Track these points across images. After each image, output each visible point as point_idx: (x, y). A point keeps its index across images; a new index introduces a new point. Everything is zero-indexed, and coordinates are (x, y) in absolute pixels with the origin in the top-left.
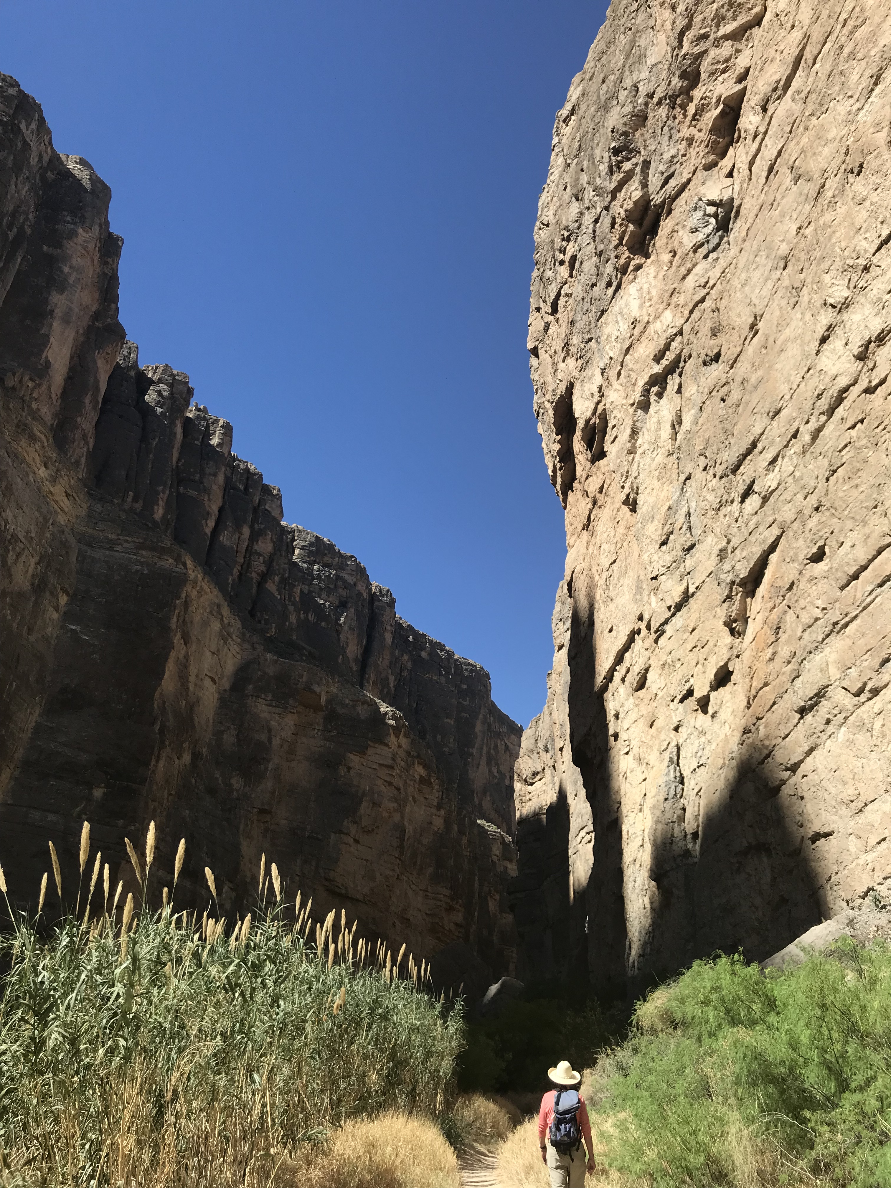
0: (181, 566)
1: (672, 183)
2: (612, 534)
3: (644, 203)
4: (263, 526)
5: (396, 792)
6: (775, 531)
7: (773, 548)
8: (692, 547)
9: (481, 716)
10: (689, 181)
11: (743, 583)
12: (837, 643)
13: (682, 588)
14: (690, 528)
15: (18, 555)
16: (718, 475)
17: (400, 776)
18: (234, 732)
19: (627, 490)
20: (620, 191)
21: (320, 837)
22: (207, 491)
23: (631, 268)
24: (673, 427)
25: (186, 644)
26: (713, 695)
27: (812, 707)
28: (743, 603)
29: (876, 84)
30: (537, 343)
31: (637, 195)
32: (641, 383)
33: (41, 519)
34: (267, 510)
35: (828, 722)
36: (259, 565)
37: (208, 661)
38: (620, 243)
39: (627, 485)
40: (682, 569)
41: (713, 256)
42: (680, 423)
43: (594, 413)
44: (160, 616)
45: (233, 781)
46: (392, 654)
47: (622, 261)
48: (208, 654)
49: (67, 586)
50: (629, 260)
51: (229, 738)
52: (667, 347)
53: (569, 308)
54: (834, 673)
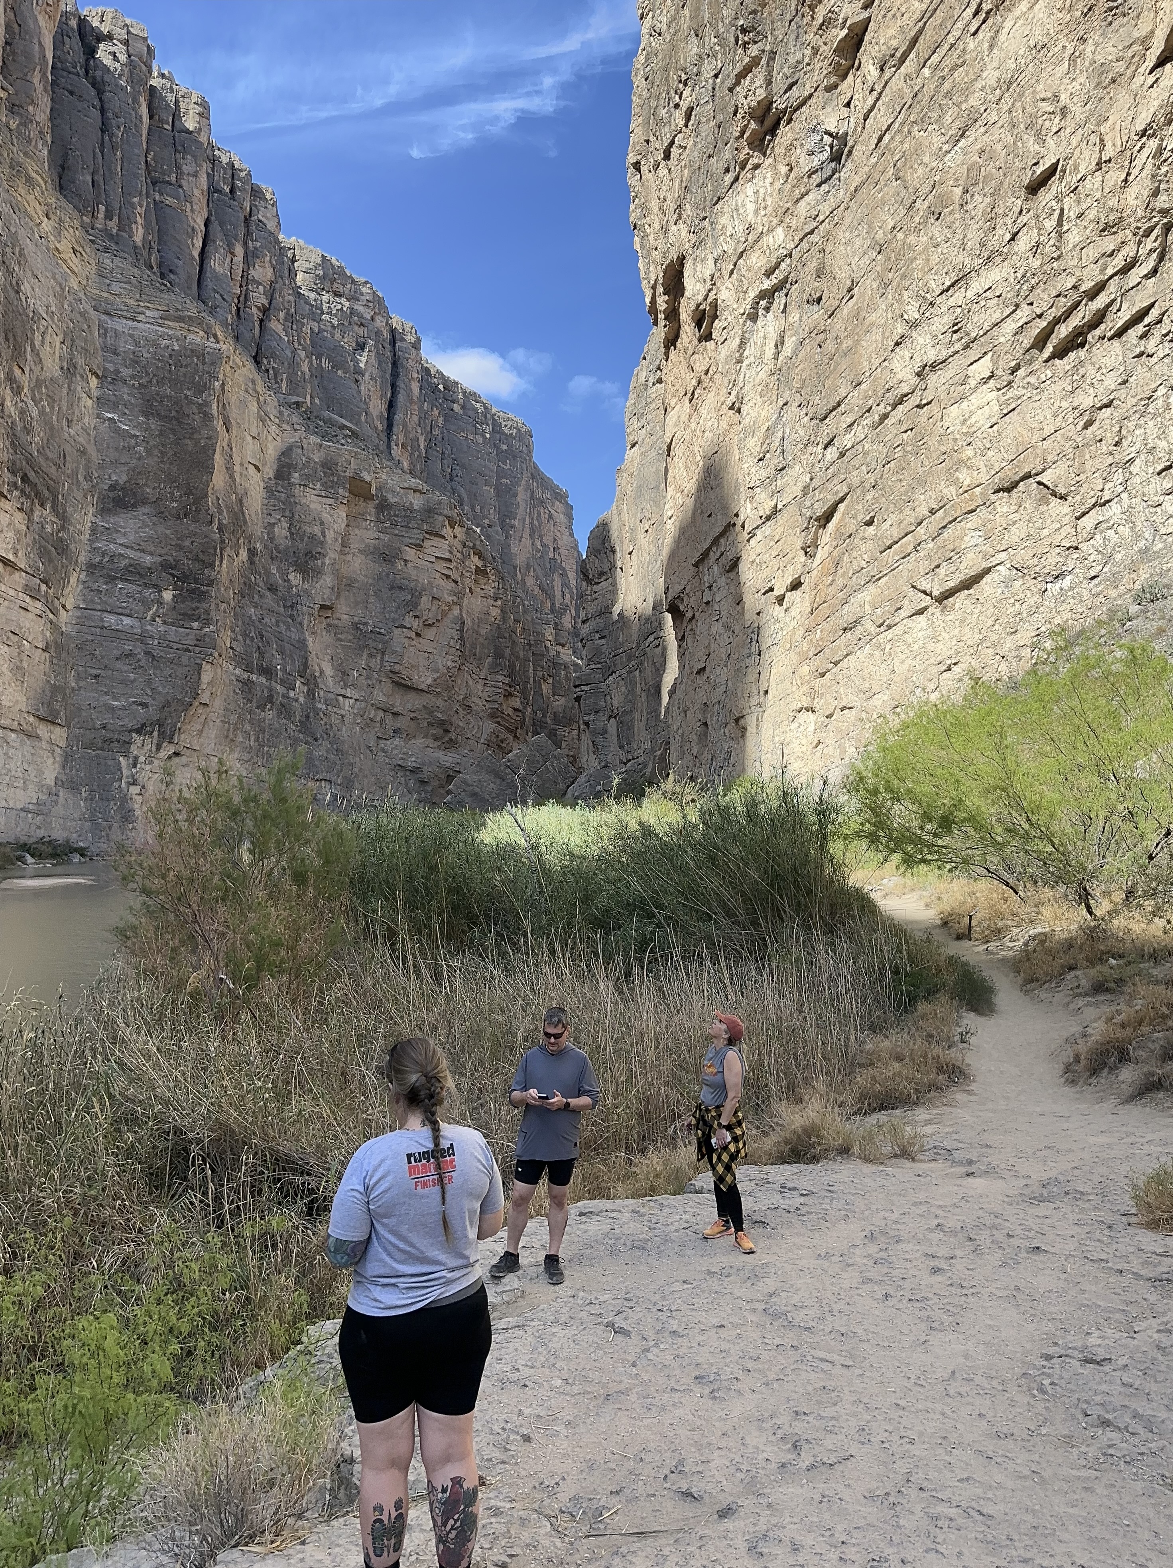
0: (212, 339)
1: (795, 92)
2: (716, 425)
3: (766, 105)
4: (259, 244)
5: (453, 585)
6: (844, 489)
7: (842, 500)
8: (784, 468)
9: (523, 482)
10: (811, 96)
11: (818, 519)
12: (872, 589)
13: (773, 503)
14: (783, 451)
15: (43, 335)
16: (810, 415)
17: (457, 568)
18: (285, 525)
19: (733, 398)
20: (745, 77)
21: (382, 631)
22: (188, 199)
23: (749, 166)
24: (776, 346)
25: (228, 431)
26: (788, 594)
27: (851, 629)
28: (816, 533)
29: (962, 136)
30: (639, 157)
31: (761, 94)
32: (752, 294)
33: (58, 289)
34: (260, 221)
35: (860, 639)
36: (259, 298)
37: (251, 446)
38: (742, 136)
39: (734, 393)
40: (773, 486)
41: (825, 187)
42: (782, 343)
43: (705, 299)
44: (200, 401)
45: (291, 577)
46: (421, 408)
47: (742, 157)
48: (249, 438)
49: (95, 367)
50: (749, 157)
51: (281, 531)
52: (777, 266)
53: (683, 164)
54: (868, 608)
